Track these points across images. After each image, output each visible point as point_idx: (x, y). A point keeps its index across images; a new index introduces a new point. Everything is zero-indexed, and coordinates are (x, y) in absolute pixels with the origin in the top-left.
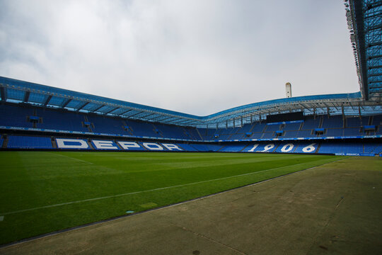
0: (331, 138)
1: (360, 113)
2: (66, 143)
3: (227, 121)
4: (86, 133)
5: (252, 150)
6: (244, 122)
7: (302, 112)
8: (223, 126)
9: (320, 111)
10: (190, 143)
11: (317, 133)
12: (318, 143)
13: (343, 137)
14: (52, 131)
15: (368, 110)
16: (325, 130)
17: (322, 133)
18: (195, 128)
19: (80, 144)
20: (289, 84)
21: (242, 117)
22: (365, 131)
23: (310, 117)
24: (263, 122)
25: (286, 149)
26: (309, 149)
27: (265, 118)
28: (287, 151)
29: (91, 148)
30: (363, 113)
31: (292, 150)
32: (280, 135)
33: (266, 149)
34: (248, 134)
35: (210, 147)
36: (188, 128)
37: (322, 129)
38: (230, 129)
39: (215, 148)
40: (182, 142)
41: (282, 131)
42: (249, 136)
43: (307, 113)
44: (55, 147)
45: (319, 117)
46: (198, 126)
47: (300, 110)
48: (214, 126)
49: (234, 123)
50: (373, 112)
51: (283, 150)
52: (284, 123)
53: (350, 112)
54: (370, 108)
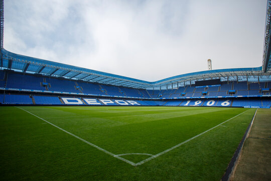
0: (241, 96)
1: (259, 80)
2: (69, 101)
3: (167, 85)
4: (79, 94)
5: (187, 104)
6: (179, 85)
7: (219, 80)
8: (164, 88)
9: (232, 79)
10: (143, 100)
11: (231, 93)
12: (231, 100)
13: (248, 96)
14: (58, 92)
15: (264, 78)
16: (236, 91)
17: (234, 93)
18: (145, 90)
19: (77, 101)
20: (209, 60)
21: (178, 82)
22: (263, 92)
23: (225, 82)
24: (193, 85)
25: (210, 104)
26: (225, 104)
27: (194, 83)
28: (211, 105)
29: (85, 104)
30: (261, 80)
31: (214, 104)
32: (205, 94)
33: (196, 103)
34: (183, 93)
35: (157, 103)
36: (141, 90)
37: (234, 91)
38: (170, 90)
39: (160, 103)
40: (139, 99)
41: (206, 92)
42: (183, 95)
43: (223, 80)
44: (63, 104)
45: (231, 82)
46: (147, 89)
47: (218, 78)
48: (158, 89)
49: (172, 86)
50: (267, 80)
51: (208, 104)
52: (207, 86)
53: (252, 79)
54: (266, 76)
